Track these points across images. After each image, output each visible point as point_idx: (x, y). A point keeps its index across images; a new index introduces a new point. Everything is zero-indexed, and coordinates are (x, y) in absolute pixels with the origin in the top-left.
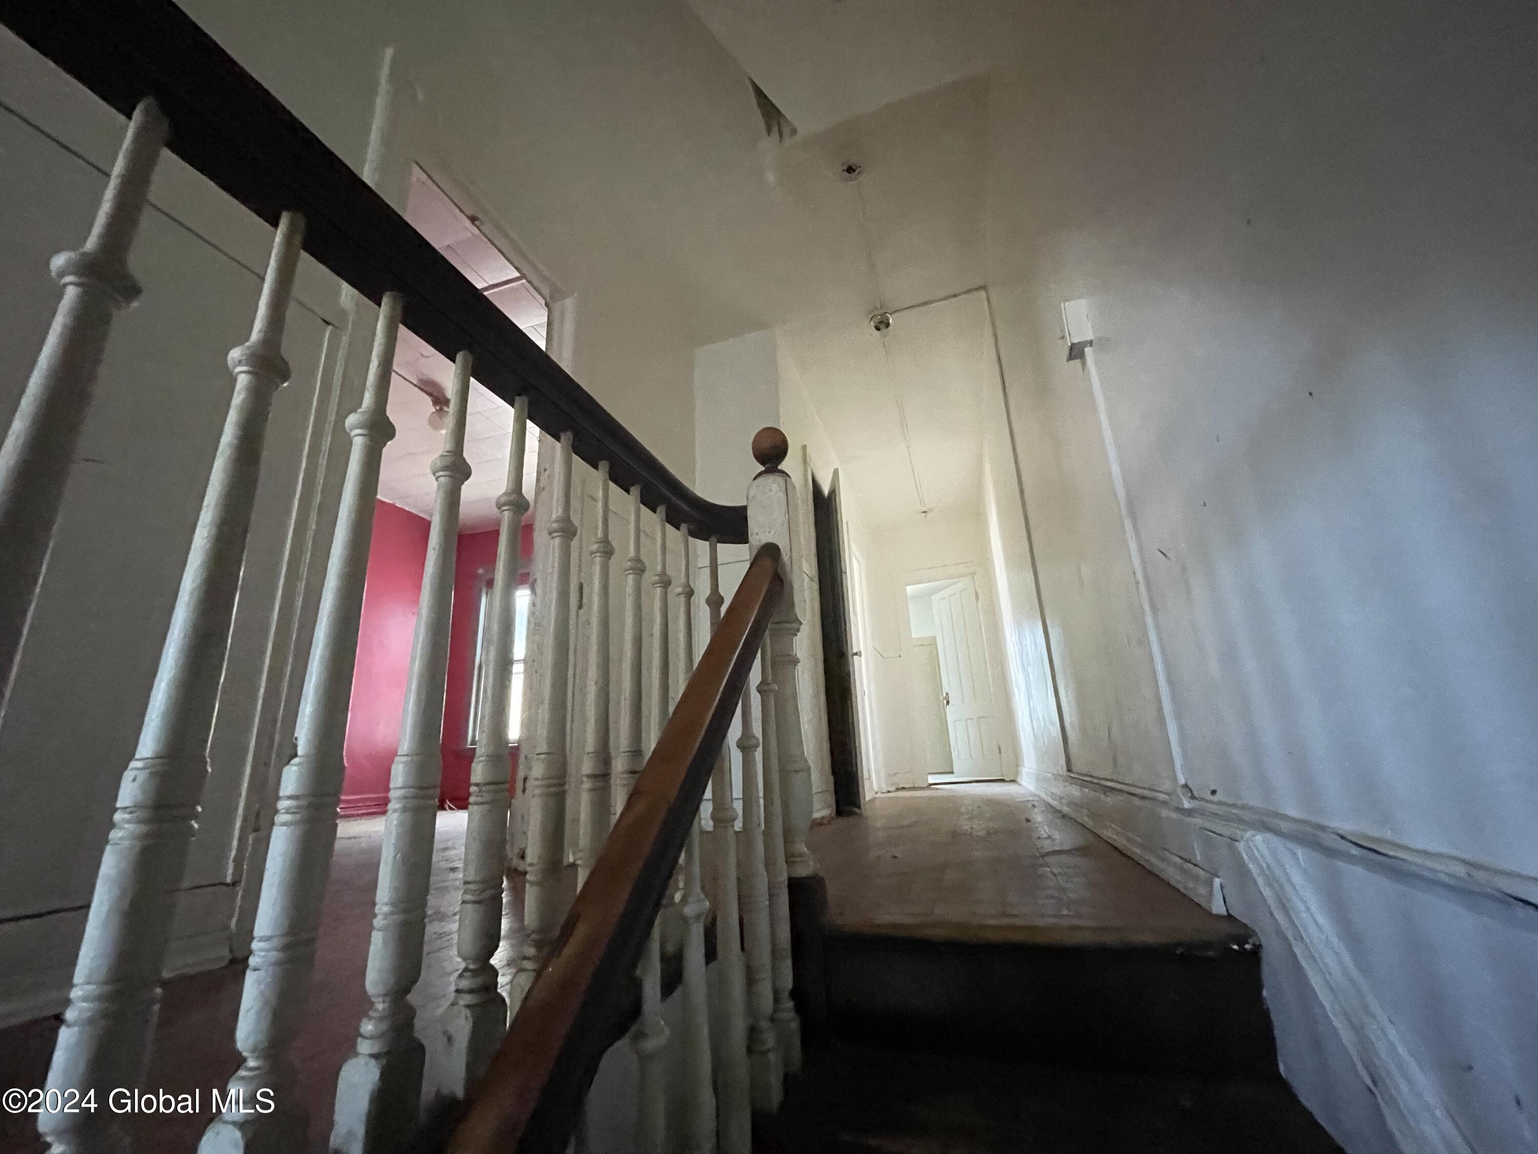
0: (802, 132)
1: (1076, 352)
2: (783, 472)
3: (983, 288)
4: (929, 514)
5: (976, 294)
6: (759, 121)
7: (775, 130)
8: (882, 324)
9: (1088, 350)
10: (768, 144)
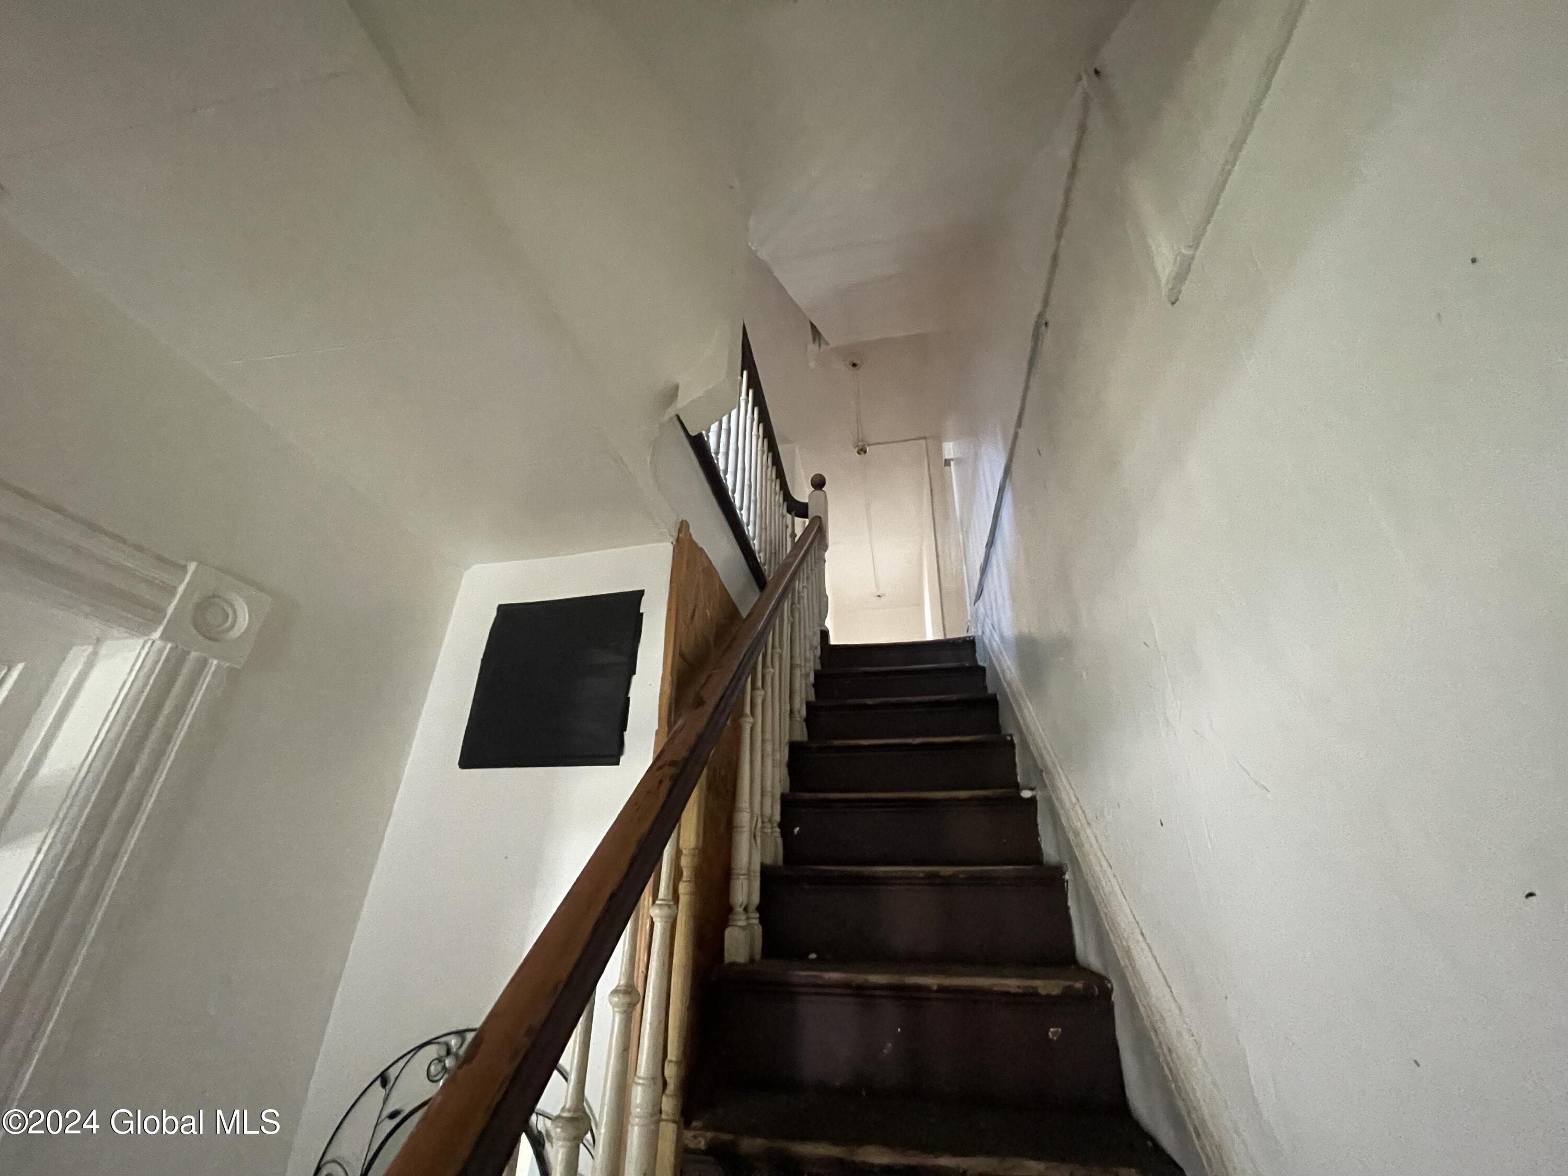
0: (833, 344)
1: (947, 463)
2: (824, 491)
3: (924, 438)
4: (882, 598)
5: (920, 441)
6: (810, 337)
7: (817, 342)
8: (862, 451)
9: (952, 463)
10: (812, 348)
